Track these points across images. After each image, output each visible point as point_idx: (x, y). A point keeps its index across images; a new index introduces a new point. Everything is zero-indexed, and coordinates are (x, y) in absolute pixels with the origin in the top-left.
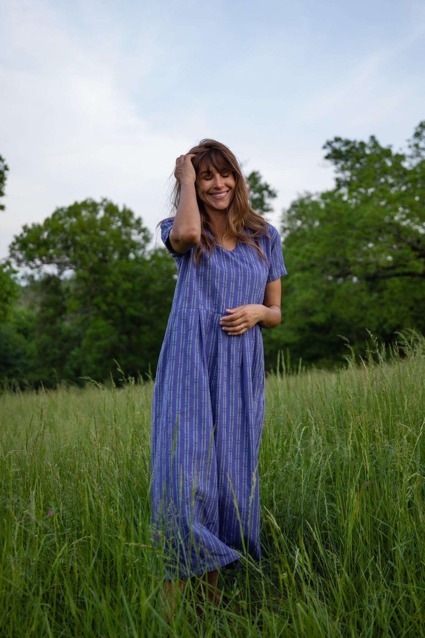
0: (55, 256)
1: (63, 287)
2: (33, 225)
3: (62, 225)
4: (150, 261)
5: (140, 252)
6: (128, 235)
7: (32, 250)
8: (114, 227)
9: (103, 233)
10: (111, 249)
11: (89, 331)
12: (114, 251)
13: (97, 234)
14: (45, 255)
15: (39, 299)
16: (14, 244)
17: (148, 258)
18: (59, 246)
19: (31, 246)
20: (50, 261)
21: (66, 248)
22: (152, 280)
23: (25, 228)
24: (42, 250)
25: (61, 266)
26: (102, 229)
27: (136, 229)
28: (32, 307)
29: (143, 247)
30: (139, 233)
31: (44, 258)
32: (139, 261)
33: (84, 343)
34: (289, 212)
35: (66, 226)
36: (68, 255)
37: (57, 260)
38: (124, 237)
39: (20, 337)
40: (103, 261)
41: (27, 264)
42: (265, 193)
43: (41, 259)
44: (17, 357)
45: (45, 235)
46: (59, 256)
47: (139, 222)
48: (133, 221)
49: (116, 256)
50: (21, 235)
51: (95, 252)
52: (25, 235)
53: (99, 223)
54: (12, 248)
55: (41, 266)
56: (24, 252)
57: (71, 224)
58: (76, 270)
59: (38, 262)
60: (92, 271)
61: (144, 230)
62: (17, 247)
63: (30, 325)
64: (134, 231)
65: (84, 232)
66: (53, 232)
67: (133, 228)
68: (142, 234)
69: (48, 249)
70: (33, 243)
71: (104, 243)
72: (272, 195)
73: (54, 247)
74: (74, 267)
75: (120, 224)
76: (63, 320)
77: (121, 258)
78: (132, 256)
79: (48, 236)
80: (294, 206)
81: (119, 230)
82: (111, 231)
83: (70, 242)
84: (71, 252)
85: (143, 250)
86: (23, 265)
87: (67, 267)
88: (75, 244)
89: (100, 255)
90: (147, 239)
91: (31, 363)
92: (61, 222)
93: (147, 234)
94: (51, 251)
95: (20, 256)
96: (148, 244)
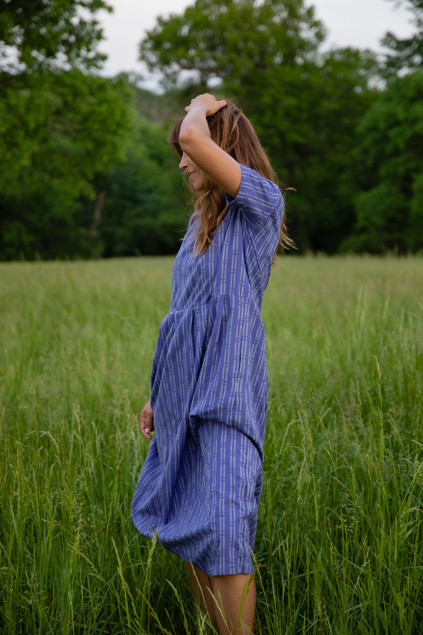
0: (197, 60)
2: (171, 16)
3: (207, 17)
4: (324, 67)
5: (309, 56)
6: (297, 30)
7: (168, 51)
8: (277, 20)
9: (262, 28)
10: (270, 49)
12: (274, 54)
13: (252, 29)
14: (184, 57)
16: (145, 41)
17: (320, 62)
18: (203, 45)
19: (167, 45)
20: (190, 67)
21: (212, 48)
22: (324, 95)
23: (160, 20)
24: (181, 51)
25: (206, 72)
26: (261, 21)
27: (306, 22)
29: (314, 47)
30: (311, 27)
31: (184, 62)
32: (309, 67)
35: (213, 18)
36: (215, 59)
37: (201, 65)
38: (291, 33)
39: (152, 165)
40: (261, 66)
41: (162, 69)
43: (178, 62)
44: (149, 191)
45: (185, 31)
46: (203, 59)
47: (310, 12)
48: (302, 11)
49: (278, 59)
50: (155, 30)
51: (250, 55)
52: (160, 29)
53: (256, 14)
54: (142, 47)
55: (179, 71)
56: (159, 52)
57: (221, 16)
58: (225, 79)
59: (175, 67)
60: (246, 80)
61: (317, 24)
62: (149, 45)
64: (304, 26)
65: (237, 27)
66: (195, 27)
67: (302, 21)
68: (314, 30)
69: (187, 49)
70: (169, 41)
71: (262, 41)
73: (196, 47)
74: (224, 74)
75: (285, 14)
77: (283, 64)
78: (299, 60)
79: (190, 31)
81: (285, 24)
82: (272, 25)
83: (217, 41)
84: (219, 53)
85: (314, 52)
86: (157, 70)
87: (213, 74)
88: (224, 42)
89: (257, 58)
90: (320, 37)
91: (165, 200)
92: (206, 12)
93: (321, 29)
94: (192, 52)
95: (153, 58)
96: (322, 43)
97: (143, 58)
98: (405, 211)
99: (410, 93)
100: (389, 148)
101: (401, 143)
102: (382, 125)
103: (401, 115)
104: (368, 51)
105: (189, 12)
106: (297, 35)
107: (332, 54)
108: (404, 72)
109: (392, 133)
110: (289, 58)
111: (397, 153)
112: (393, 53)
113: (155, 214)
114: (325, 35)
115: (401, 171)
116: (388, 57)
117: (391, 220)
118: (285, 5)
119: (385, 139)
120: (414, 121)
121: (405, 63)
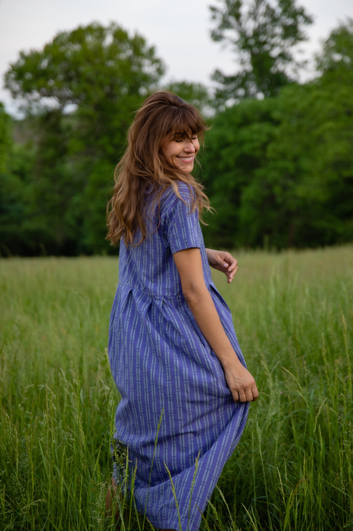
0: (55, 89)
1: (64, 123)
2: (32, 51)
3: (63, 54)
5: (152, 87)
6: (140, 65)
7: (29, 81)
8: (123, 56)
10: (119, 81)
11: (93, 177)
12: (121, 85)
13: (103, 64)
14: (44, 87)
15: (37, 139)
16: (9, 72)
18: (61, 77)
19: (28, 76)
20: (49, 94)
21: (68, 79)
23: (22, 54)
24: (41, 81)
25: (63, 100)
26: (110, 58)
27: (148, 59)
28: (29, 147)
29: (155, 81)
30: (153, 63)
31: (44, 90)
33: (88, 189)
34: (327, 42)
35: (69, 54)
36: (71, 88)
37: (58, 93)
38: (135, 68)
39: (15, 180)
40: (111, 95)
41: (23, 96)
42: (300, 19)
43: (39, 90)
44: (13, 202)
45: (44, 64)
46: (60, 89)
47: (152, 51)
48: (145, 50)
49: (124, 90)
50: (18, 62)
51: (101, 85)
52: (22, 63)
53: (106, 52)
54: (7, 77)
55: (40, 98)
56: (21, 82)
57: (75, 52)
58: (80, 105)
59: (36, 95)
60: (98, 107)
61: (157, 61)
62: (13, 76)
63: (28, 166)
64: (146, 62)
65: (89, 60)
66: (54, 60)
67: (145, 58)
68: (155, 66)
69: (47, 80)
70: (31, 72)
71: (112, 74)
72: (309, 20)
73: (54, 77)
74: (78, 101)
75: (130, 52)
76: (63, 162)
77: (130, 93)
78: (143, 91)
79: (49, 64)
80: (334, 36)
81: (130, 60)
82: (119, 61)
83: (72, 73)
84: (74, 84)
85: (156, 84)
86: (19, 96)
87: (70, 101)
88: (79, 75)
89: (107, 89)
90: (161, 72)
91: (28, 210)
92: (63, 49)
93: (161, 65)
94: (51, 83)
95: (16, 87)
96: (162, 77)
97: (7, 86)
98: (234, 219)
99: (238, 119)
100: (221, 165)
101: (231, 161)
102: (215, 146)
103: (230, 137)
104: (200, 85)
105: (48, 49)
106: (141, 69)
107: (171, 86)
108: (230, 103)
109: (224, 152)
110: (134, 90)
111: (227, 169)
112: (221, 86)
113: (18, 222)
114: (164, 70)
115: (232, 184)
116: (217, 90)
117: (223, 226)
118: (130, 44)
119: (218, 157)
120: (241, 143)
121: (232, 95)
